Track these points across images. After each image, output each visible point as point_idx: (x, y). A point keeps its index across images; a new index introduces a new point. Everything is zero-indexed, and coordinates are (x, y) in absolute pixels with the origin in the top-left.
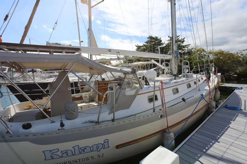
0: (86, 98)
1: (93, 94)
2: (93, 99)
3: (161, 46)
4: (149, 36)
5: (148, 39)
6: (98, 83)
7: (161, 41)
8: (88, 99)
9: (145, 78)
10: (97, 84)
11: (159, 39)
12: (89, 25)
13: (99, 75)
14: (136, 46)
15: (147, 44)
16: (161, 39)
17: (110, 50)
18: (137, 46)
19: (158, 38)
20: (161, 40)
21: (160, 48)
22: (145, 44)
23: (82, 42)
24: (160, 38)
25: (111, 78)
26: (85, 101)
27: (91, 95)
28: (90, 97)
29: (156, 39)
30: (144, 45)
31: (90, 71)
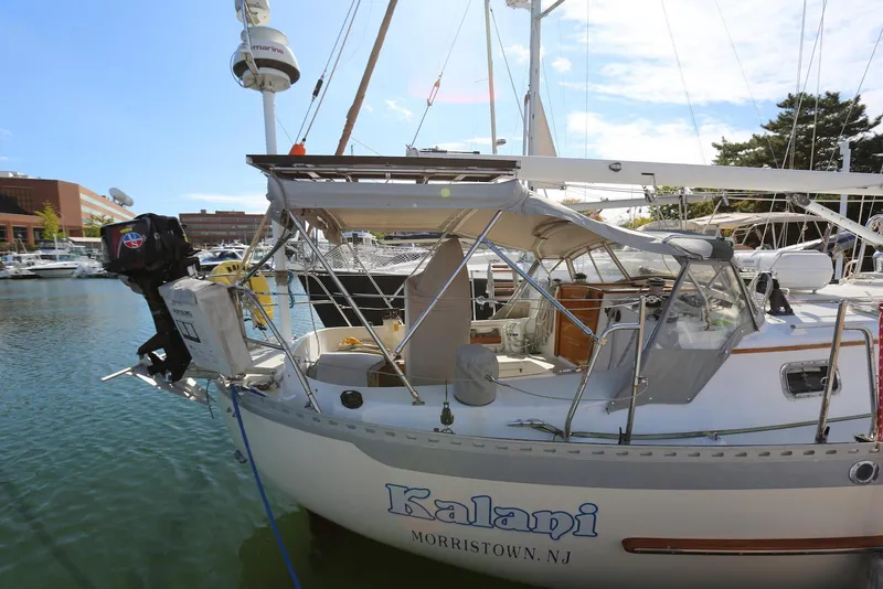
0: (512, 338)
1: (537, 326)
2: (538, 345)
3: (855, 139)
4: (786, 98)
5: (783, 111)
6: (561, 290)
7: (859, 111)
8: (519, 343)
9: (770, 285)
10: (557, 291)
11: (847, 104)
12: (528, 83)
13: (562, 259)
14: (715, 145)
15: (771, 134)
16: (860, 103)
17: (618, 167)
18: (719, 148)
19: (842, 100)
20: (863, 107)
21: (852, 145)
22: (762, 133)
23: (503, 142)
24: (857, 99)
25: (609, 272)
26: (507, 347)
27: (531, 329)
28: (525, 336)
29: (832, 102)
30: (759, 141)
31: (535, 243)
